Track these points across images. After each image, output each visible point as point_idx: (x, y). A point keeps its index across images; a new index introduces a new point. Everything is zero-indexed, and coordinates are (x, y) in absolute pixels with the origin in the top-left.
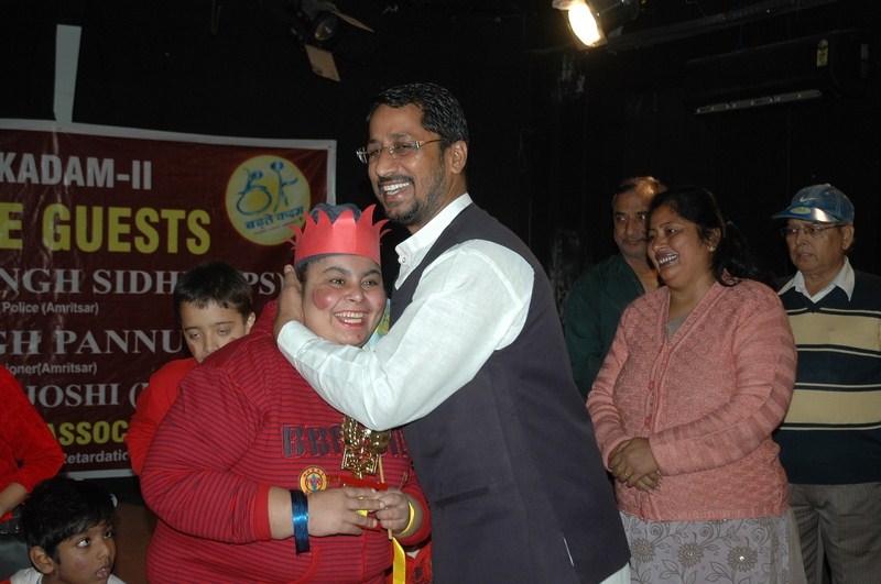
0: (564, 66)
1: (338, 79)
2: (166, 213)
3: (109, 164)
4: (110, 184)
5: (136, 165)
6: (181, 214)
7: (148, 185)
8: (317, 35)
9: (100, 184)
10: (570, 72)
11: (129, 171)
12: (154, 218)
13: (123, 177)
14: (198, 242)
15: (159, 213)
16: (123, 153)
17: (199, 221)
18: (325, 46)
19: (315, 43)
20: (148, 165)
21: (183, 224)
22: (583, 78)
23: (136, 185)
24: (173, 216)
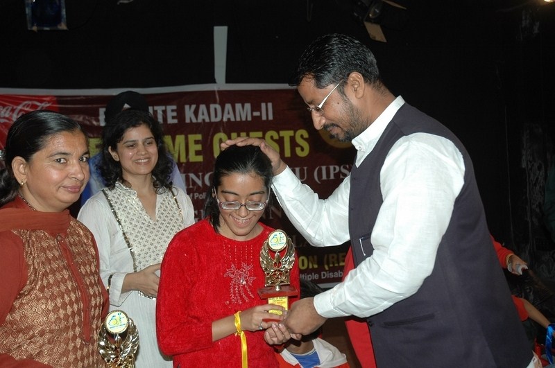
0: (523, 18)
1: (385, 41)
2: (282, 133)
3: (248, 106)
4: (249, 119)
5: (263, 105)
6: (291, 133)
7: (271, 117)
8: (371, 15)
9: (244, 119)
10: (528, 21)
11: (259, 110)
12: (276, 137)
13: (256, 114)
14: (302, 149)
15: (279, 134)
16: (255, 99)
17: (302, 136)
18: (376, 21)
19: (369, 20)
20: (270, 105)
21: (293, 139)
22: (538, 24)
23: (264, 118)
24: (287, 134)
